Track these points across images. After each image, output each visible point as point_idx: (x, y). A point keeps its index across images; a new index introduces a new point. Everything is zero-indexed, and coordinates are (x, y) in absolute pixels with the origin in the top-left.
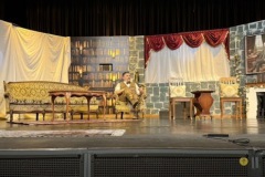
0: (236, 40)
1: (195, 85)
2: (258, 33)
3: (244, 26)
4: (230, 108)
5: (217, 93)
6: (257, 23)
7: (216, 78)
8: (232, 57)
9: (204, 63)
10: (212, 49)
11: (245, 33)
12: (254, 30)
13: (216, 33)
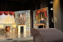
0: (16, 14)
1: (6, 24)
2: (21, 13)
3: (18, 12)
4: (14, 30)
5: (12, 26)
6: (21, 11)
7: (12, 23)
8: (15, 18)
9: (9, 19)
10: (11, 16)
11: (18, 13)
12: (20, 13)
13: (12, 12)
